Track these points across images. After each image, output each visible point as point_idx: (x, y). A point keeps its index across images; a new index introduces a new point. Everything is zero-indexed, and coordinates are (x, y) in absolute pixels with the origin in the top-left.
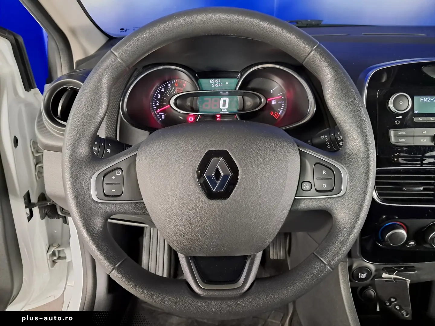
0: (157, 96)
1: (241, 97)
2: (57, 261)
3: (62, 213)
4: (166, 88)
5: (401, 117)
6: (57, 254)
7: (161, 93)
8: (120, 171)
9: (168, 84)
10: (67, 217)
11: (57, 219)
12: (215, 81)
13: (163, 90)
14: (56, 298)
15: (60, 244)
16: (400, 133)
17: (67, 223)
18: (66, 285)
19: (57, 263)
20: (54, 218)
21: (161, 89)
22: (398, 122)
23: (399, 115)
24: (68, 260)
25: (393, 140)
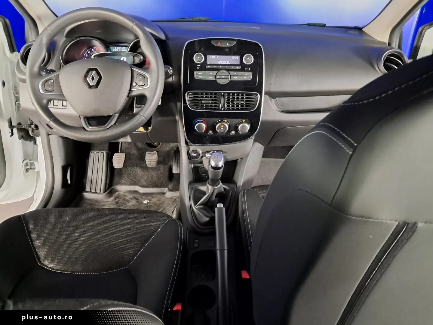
0: (86, 55)
1: (133, 57)
2: (29, 170)
3: (32, 134)
4: (91, 51)
5: (200, 65)
6: (29, 165)
7: (88, 54)
8: (52, 80)
9: (92, 49)
10: (36, 137)
11: (30, 142)
12: (117, 48)
13: (89, 52)
14: (28, 198)
15: (31, 159)
16: (199, 73)
17: (37, 144)
18: (36, 189)
19: (29, 172)
20: (28, 141)
21: (88, 52)
22: (198, 68)
23: (199, 64)
24: (36, 170)
25: (195, 76)
